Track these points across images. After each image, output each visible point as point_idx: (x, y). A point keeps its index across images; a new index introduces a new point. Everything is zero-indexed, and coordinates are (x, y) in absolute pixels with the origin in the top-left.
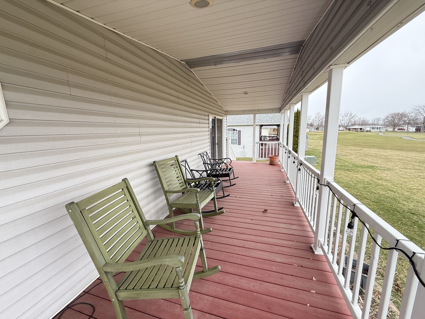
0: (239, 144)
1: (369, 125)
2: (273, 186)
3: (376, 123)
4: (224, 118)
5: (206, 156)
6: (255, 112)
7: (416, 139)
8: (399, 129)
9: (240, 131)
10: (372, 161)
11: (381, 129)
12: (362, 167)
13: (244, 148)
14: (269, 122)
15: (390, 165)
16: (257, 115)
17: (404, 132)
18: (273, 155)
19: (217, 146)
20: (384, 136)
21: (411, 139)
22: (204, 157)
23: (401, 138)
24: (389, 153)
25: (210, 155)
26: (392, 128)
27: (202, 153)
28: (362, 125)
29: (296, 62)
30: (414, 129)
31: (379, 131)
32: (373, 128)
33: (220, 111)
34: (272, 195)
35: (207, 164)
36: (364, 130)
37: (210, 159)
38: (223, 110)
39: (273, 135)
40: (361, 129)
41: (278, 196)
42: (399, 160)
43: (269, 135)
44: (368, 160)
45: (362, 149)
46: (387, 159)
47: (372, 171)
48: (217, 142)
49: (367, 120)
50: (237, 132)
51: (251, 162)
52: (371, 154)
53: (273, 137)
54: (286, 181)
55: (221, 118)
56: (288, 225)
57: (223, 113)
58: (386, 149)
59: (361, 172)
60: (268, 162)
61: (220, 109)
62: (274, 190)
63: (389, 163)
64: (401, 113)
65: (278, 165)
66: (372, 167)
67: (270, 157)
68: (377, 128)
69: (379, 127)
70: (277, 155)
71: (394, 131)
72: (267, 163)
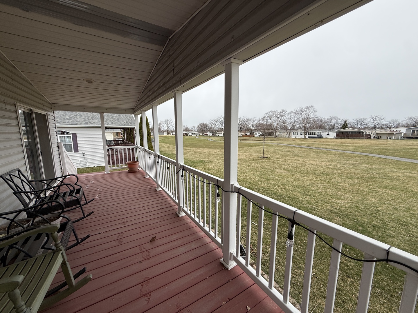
0: (76, 150)
1: (190, 131)
2: (146, 199)
3: (193, 130)
4: (49, 113)
5: (20, 178)
6: (102, 110)
7: (214, 140)
8: (205, 134)
9: (74, 135)
10: (200, 157)
11: (197, 134)
12: (196, 162)
13: (84, 155)
14: (114, 125)
15: (210, 159)
16: (104, 114)
17: (208, 136)
18: (132, 161)
19: (41, 157)
20: (199, 139)
21: (212, 140)
22: (13, 181)
23: (208, 140)
24: (206, 150)
25: (28, 174)
26: (202, 133)
27: (7, 174)
28: (186, 131)
29: (160, 57)
30: (211, 134)
31: (196, 135)
32: (192, 133)
33: (41, 102)
34: (150, 212)
35: (24, 193)
36: (188, 135)
37: (30, 182)
38: (45, 101)
39: (118, 139)
40: (186, 134)
41: (157, 211)
42: (212, 154)
43: (114, 139)
44: (197, 156)
45: (191, 148)
46: (207, 154)
47: (203, 165)
48: (40, 151)
49: (188, 127)
50: (71, 135)
51: (104, 173)
52: (197, 152)
53: (119, 141)
54: (156, 189)
55: (44, 113)
56: (186, 246)
57: (45, 106)
58: (204, 148)
59: (197, 166)
60: (127, 170)
61: (40, 99)
62: (149, 204)
63: (209, 157)
64: (205, 123)
65: (139, 172)
66: (202, 161)
67: (128, 164)
68: (195, 133)
69: (195, 132)
70: (135, 161)
71: (203, 135)
72: (125, 171)
